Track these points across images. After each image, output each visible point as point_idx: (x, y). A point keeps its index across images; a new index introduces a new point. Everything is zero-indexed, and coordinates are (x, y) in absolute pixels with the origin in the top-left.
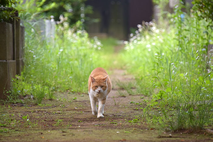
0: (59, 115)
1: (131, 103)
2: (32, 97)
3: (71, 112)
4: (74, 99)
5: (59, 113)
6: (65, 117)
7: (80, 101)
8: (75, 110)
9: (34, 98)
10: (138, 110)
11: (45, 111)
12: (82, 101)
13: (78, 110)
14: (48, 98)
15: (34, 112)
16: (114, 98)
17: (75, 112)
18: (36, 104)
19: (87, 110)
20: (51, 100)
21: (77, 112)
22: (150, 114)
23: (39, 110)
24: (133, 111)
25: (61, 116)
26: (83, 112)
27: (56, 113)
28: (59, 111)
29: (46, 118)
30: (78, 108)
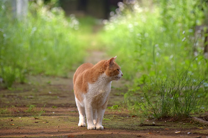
0: (32, 100)
2: (1, 80)
3: (45, 97)
4: (48, 83)
5: (32, 98)
6: (37, 102)
7: (54, 85)
8: (48, 94)
9: (3, 82)
11: (16, 96)
13: (52, 95)
14: (19, 81)
15: (4, 96)
17: (48, 97)
18: (6, 88)
19: (62, 95)
20: (22, 83)
21: (51, 97)
22: (132, 100)
23: (9, 94)
24: (113, 96)
25: (34, 101)
26: (58, 97)
27: (27, 98)
28: (31, 95)
29: (17, 103)
30: (53, 93)
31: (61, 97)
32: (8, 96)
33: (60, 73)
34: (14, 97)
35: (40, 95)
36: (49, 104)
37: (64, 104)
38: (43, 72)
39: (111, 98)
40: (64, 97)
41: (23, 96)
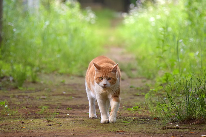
1: (131, 87)
2: (11, 79)
3: (58, 97)
4: (62, 82)
5: (44, 99)
6: (51, 103)
7: (69, 85)
8: (62, 95)
9: (14, 81)
10: (138, 96)
11: (27, 96)
13: (66, 95)
14: (31, 80)
15: (14, 96)
17: (62, 97)
18: (16, 88)
20: (34, 82)
21: (66, 98)
22: (153, 101)
23: (19, 94)
24: (133, 97)
25: (46, 102)
26: (73, 98)
27: (40, 99)
28: (44, 95)
29: (28, 104)
30: (67, 93)
31: (76, 97)
32: (19, 96)
33: (75, 71)
34: (25, 97)
35: (53, 95)
36: (62, 105)
37: (80, 105)
38: (57, 70)
39: (131, 98)
40: (79, 97)
41: (34, 97)
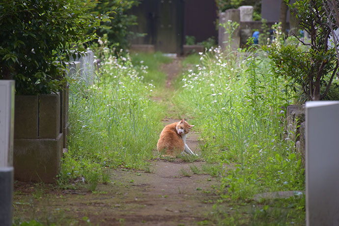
0: (119, 209)
1: (197, 190)
2: (83, 180)
3: (131, 205)
4: (131, 182)
5: (119, 207)
6: (126, 213)
7: (138, 186)
8: (135, 202)
9: (86, 182)
10: (206, 203)
11: (102, 203)
12: (140, 185)
13: (140, 202)
14: (101, 181)
15: (91, 204)
16: (176, 177)
17: (135, 205)
18: (90, 192)
19: (149, 203)
20: (105, 184)
21: (138, 205)
22: (220, 211)
23: (95, 201)
24: (200, 204)
25: (121, 211)
26: (145, 205)
27: (115, 207)
28: (118, 203)
29: (106, 215)
30: (139, 200)
31: (148, 205)
32: (95, 203)
34: (101, 205)
35: (127, 203)
36: (137, 216)
37: (153, 216)
39: (199, 206)
40: (151, 205)
41: (109, 204)
